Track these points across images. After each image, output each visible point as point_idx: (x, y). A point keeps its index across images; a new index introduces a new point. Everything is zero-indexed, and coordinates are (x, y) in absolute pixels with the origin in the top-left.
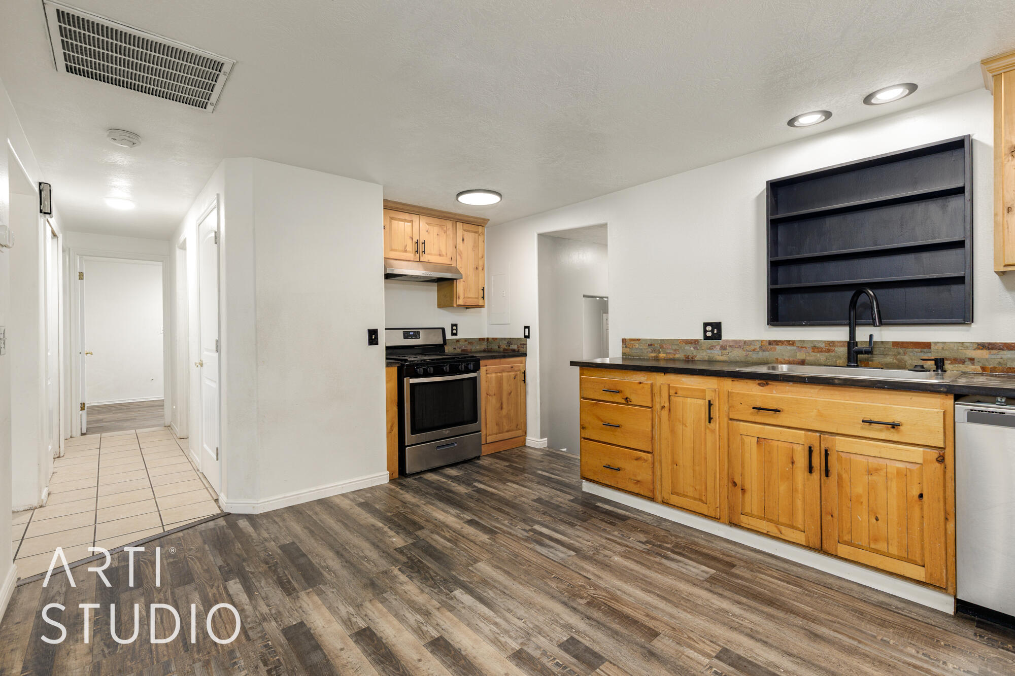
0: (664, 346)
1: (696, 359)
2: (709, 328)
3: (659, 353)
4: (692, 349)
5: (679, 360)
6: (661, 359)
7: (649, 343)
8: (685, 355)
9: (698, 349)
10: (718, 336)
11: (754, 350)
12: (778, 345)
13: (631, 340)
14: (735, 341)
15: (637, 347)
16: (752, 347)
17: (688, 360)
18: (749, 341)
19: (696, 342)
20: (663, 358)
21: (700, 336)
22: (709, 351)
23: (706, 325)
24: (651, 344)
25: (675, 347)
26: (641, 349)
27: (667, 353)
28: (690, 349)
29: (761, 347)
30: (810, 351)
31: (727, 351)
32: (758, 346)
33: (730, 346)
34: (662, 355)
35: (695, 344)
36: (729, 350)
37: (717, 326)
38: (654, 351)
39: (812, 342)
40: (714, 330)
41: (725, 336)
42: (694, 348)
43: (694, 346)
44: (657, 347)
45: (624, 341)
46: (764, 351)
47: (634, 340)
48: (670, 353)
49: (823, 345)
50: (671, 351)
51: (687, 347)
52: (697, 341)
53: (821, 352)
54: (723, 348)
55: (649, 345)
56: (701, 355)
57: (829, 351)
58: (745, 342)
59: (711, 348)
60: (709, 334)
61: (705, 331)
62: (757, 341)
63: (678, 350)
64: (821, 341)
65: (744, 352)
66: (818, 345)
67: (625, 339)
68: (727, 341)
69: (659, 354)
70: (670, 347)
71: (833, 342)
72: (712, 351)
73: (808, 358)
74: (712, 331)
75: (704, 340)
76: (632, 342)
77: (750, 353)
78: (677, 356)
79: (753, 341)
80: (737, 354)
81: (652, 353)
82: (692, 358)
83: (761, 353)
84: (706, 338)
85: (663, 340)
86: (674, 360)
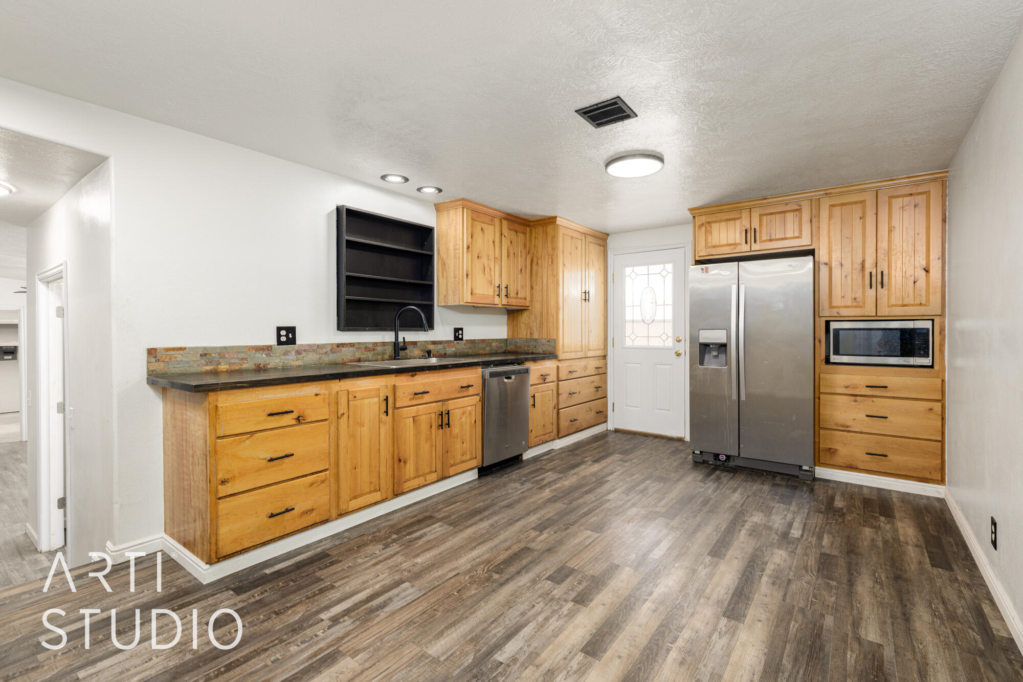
0: (227, 355)
1: (269, 367)
2: (283, 333)
3: (219, 364)
4: (264, 356)
5: (247, 371)
6: (222, 372)
7: (201, 353)
8: (255, 364)
9: (271, 356)
10: (292, 341)
11: (326, 353)
12: (343, 347)
13: (168, 350)
14: (310, 345)
15: (179, 360)
16: (325, 350)
17: (259, 369)
18: (322, 345)
19: (269, 348)
20: (225, 370)
21: (273, 341)
22: (283, 357)
23: (279, 329)
24: (205, 354)
25: (241, 356)
26: (188, 362)
27: (230, 364)
28: (262, 358)
29: (331, 350)
30: (363, 350)
31: (302, 356)
32: (329, 349)
33: (305, 350)
34: (223, 367)
35: (268, 350)
36: (304, 354)
37: (291, 330)
38: (210, 362)
39: (365, 343)
40: (287, 335)
41: (301, 340)
42: (266, 355)
43: (266, 352)
44: (215, 357)
45: (151, 352)
46: (333, 353)
47: (174, 349)
48: (234, 364)
49: (371, 346)
50: (237, 361)
51: (258, 355)
52: (271, 346)
53: (370, 351)
54: (298, 353)
55: (201, 355)
56: (274, 361)
57: (374, 350)
58: (318, 346)
59: (286, 353)
60: (283, 339)
61: (279, 336)
62: (329, 344)
63: (246, 359)
64: (369, 343)
65: (318, 356)
66: (368, 346)
67: (155, 350)
68: (301, 345)
69: (219, 366)
70: (235, 356)
71: (376, 343)
72: (287, 357)
73: (362, 356)
74: (287, 336)
75: (278, 345)
76: (169, 353)
77: (323, 356)
78: (245, 366)
79: (325, 344)
80: (311, 358)
81: (207, 365)
82: (264, 366)
83: (331, 355)
84: (280, 343)
85: (225, 348)
86: (240, 372)
